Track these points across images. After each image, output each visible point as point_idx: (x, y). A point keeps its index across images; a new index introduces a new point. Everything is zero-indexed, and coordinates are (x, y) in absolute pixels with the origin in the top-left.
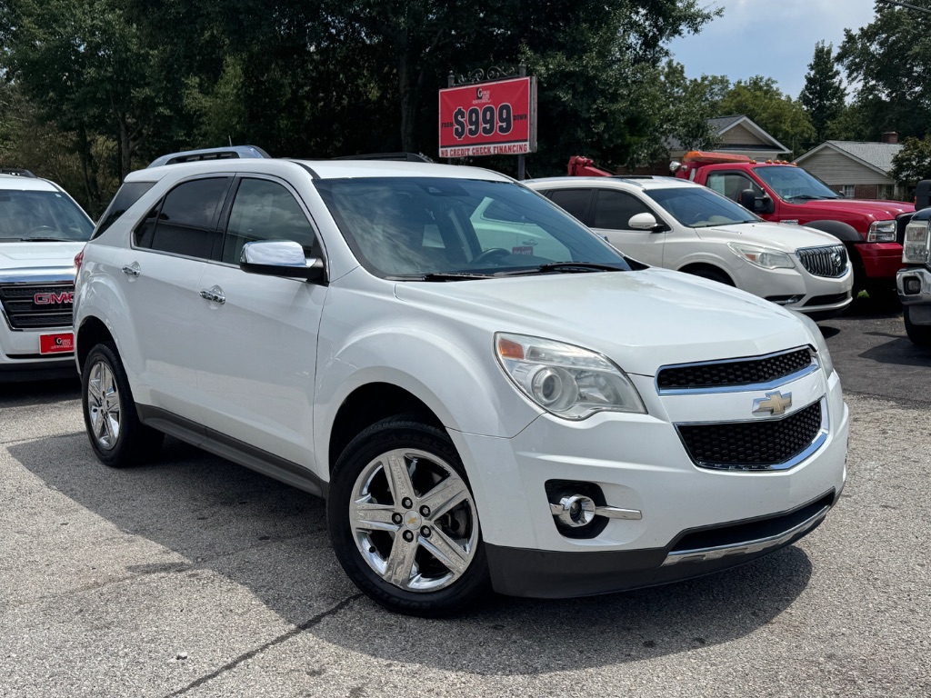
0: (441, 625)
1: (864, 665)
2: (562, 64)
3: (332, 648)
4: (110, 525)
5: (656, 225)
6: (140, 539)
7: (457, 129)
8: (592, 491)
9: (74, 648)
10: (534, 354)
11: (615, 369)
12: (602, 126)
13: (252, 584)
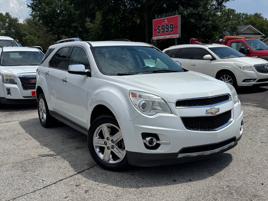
0: (117, 173)
1: (237, 189)
2: (192, 11)
3: (84, 179)
4: (39, 143)
5: (212, 58)
6: (45, 147)
7: (158, 31)
8: (156, 136)
9: (16, 176)
10: (140, 96)
11: (163, 101)
12: (204, 29)
13: (70, 161)
